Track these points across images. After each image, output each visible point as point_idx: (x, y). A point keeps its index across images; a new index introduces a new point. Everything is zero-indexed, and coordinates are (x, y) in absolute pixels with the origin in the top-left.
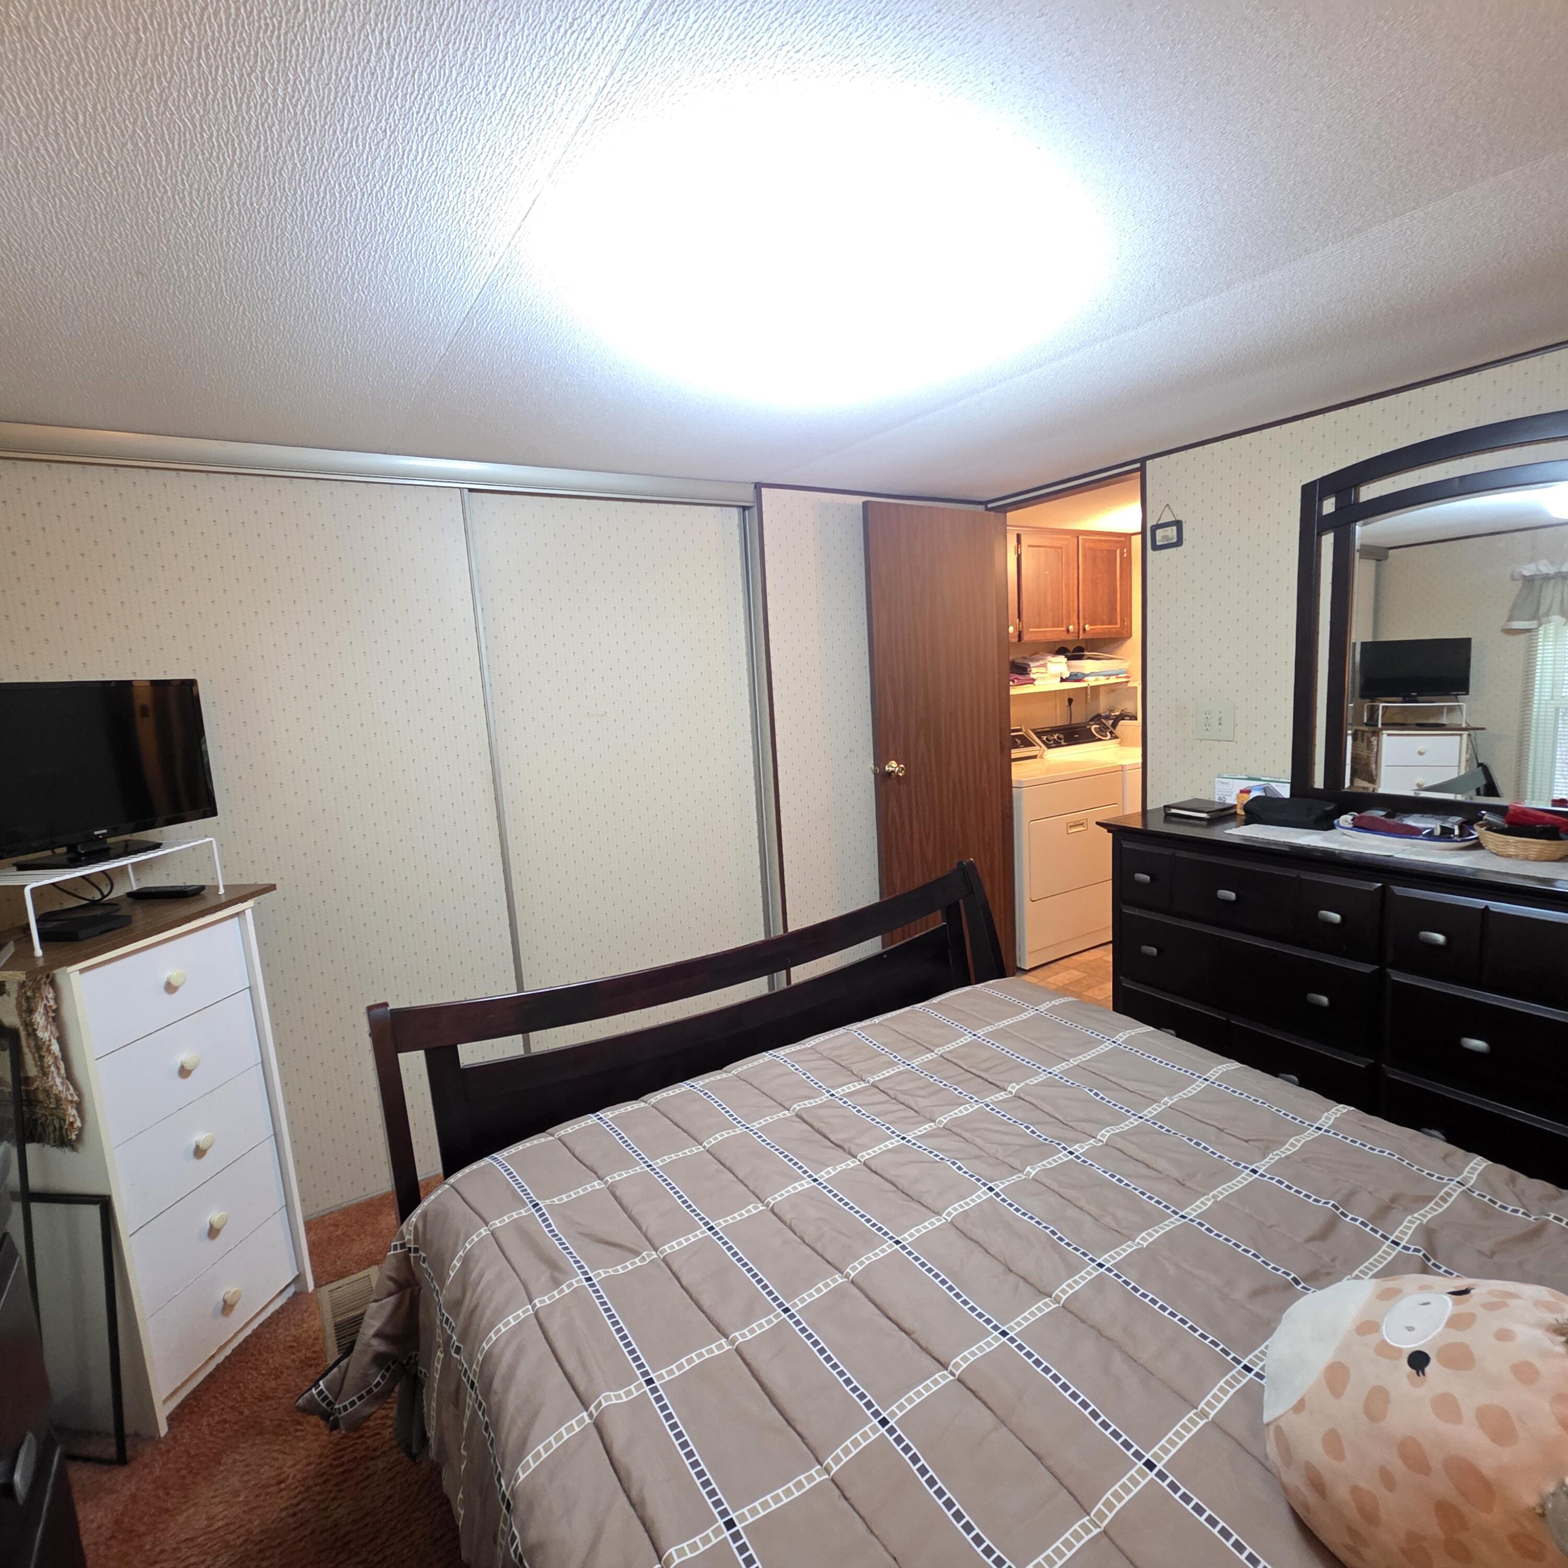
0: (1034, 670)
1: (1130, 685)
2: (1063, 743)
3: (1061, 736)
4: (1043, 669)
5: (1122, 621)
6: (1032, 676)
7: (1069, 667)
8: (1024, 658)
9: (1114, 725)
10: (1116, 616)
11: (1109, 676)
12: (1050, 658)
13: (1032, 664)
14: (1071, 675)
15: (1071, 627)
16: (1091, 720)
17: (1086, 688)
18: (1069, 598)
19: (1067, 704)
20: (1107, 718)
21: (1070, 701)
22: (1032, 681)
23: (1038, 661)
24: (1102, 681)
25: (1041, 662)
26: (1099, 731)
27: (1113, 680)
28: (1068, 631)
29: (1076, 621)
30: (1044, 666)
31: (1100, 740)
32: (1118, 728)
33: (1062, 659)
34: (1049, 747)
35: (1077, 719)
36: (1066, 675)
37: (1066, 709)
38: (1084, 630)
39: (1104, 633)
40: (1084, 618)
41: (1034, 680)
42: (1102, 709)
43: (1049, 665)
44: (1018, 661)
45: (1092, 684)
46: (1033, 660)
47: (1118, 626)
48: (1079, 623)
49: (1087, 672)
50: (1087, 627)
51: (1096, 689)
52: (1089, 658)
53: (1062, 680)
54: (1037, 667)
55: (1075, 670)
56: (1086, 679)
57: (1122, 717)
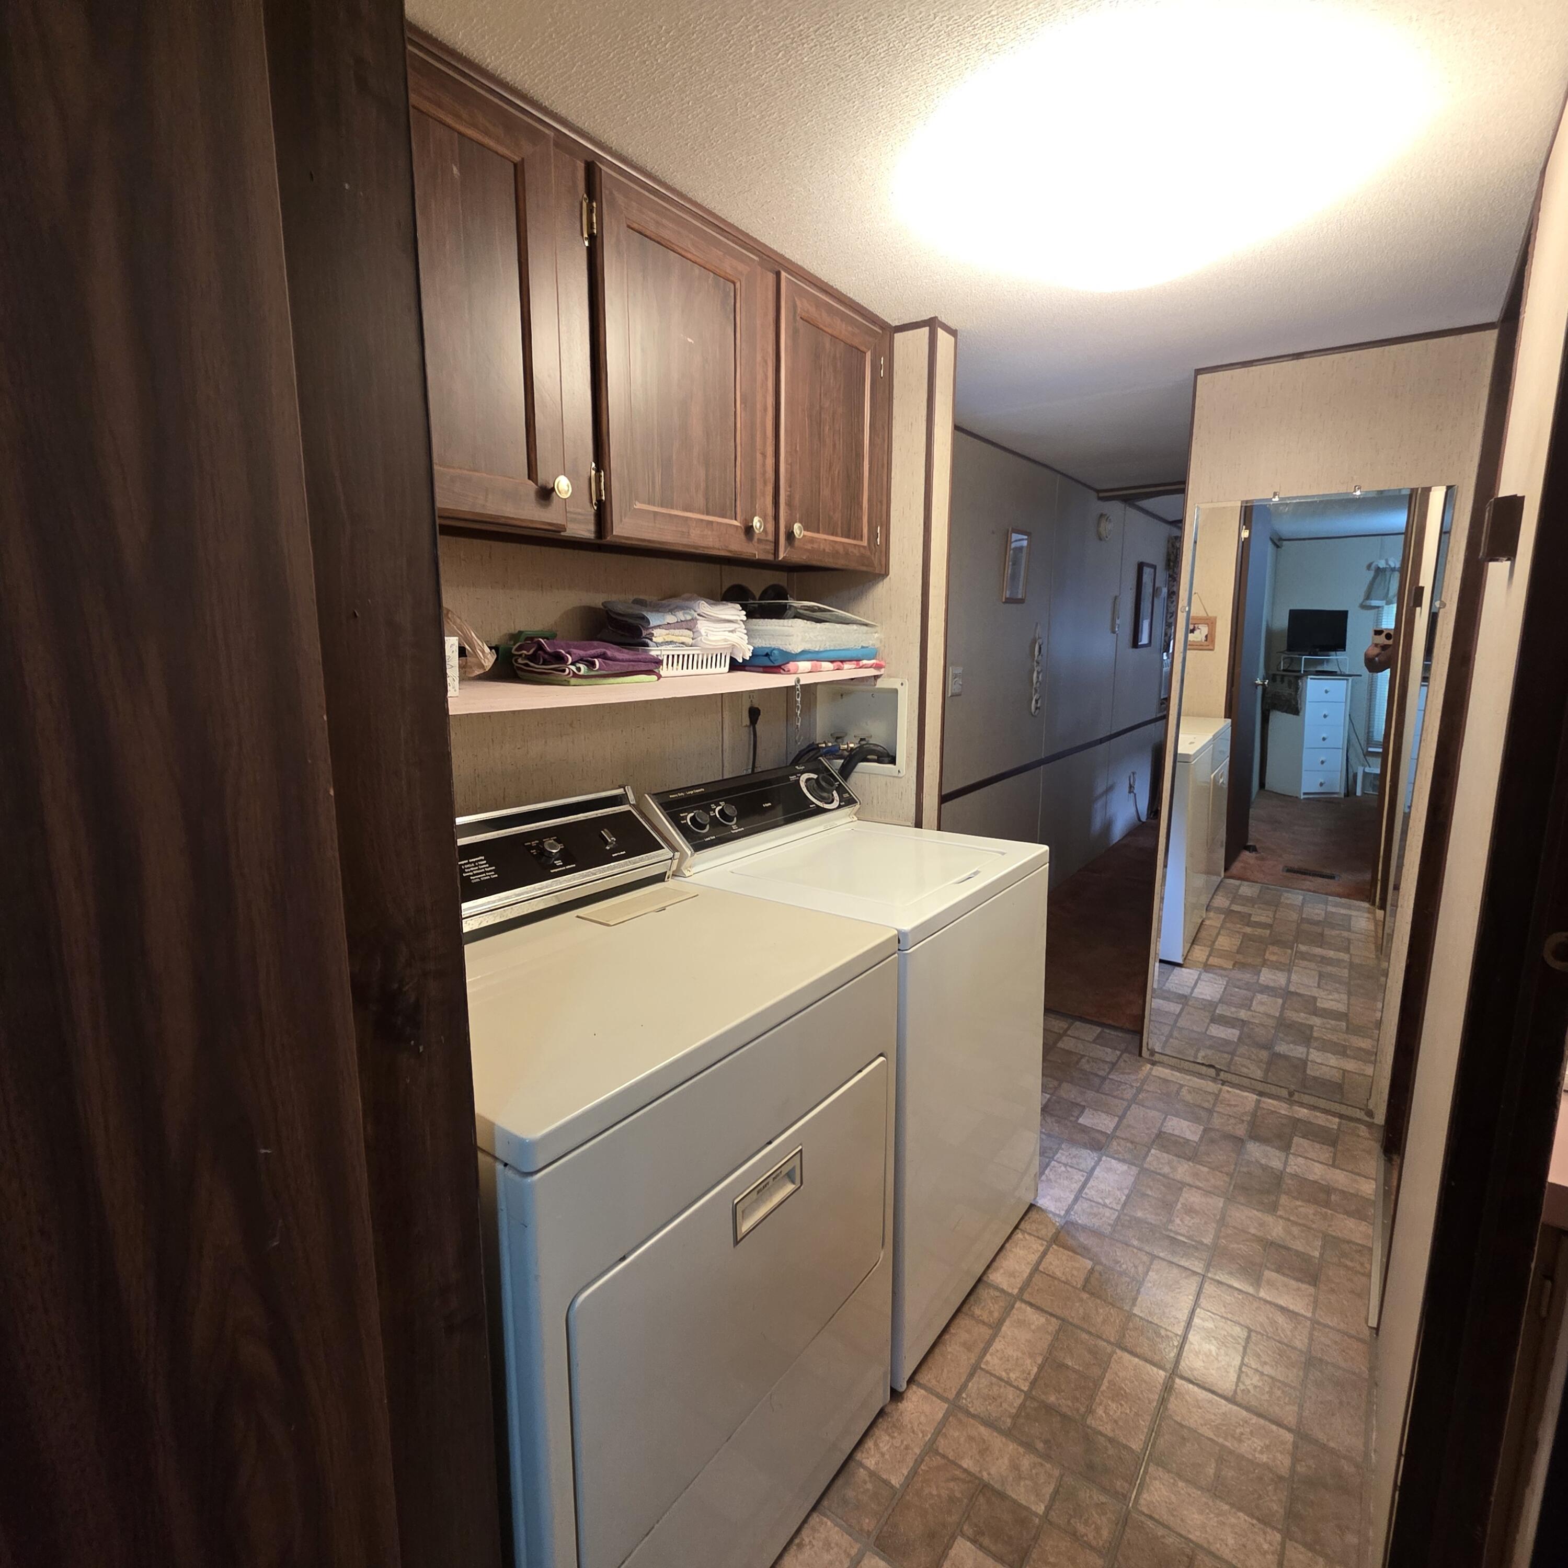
0: (659, 635)
1: (880, 684)
2: (736, 830)
3: (731, 811)
4: (684, 636)
5: (873, 535)
6: (654, 652)
7: (749, 633)
8: (637, 602)
9: (846, 771)
10: (860, 519)
11: (839, 660)
12: (704, 607)
13: (654, 619)
14: (754, 655)
15: (756, 522)
16: (796, 761)
17: (789, 690)
18: (753, 437)
19: (746, 721)
20: (833, 753)
21: (754, 714)
22: (652, 666)
23: (672, 611)
24: (828, 673)
25: (681, 616)
26: (817, 787)
27: (849, 672)
28: (749, 530)
29: (770, 511)
30: (690, 625)
31: (820, 811)
32: (855, 777)
33: (734, 612)
34: (699, 845)
35: (769, 759)
36: (745, 652)
37: (745, 734)
38: (790, 536)
39: (835, 554)
40: (789, 504)
41: (659, 662)
42: (821, 731)
43: (703, 626)
44: (620, 608)
45: (806, 680)
46: (657, 608)
47: (865, 543)
48: (776, 518)
49: (796, 648)
50: (797, 528)
51: (809, 689)
52: (797, 616)
53: (735, 666)
54: (669, 626)
55: (763, 643)
56: (791, 666)
57: (864, 753)
